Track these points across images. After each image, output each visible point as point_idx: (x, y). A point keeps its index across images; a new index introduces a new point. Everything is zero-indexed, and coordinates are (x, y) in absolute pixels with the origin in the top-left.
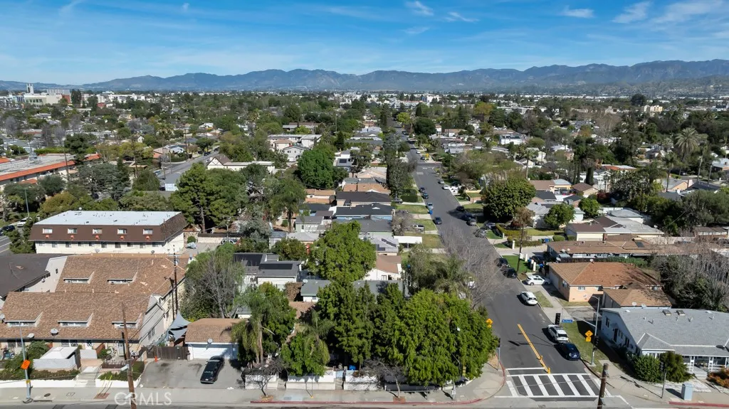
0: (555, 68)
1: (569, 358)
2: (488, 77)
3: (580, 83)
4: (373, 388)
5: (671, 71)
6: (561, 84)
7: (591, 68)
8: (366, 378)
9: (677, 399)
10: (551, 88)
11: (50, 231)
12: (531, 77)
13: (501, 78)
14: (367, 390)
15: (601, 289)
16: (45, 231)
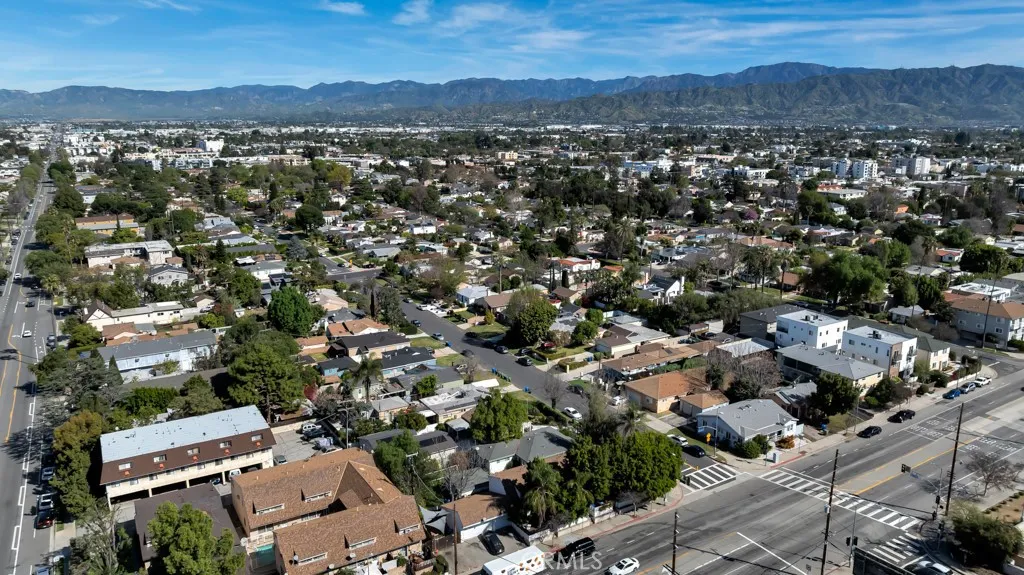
0: (349, 85)
1: (699, 456)
2: (257, 97)
3: (386, 106)
4: (612, 515)
5: (488, 91)
6: (362, 108)
7: (396, 85)
8: (607, 510)
9: (772, 464)
10: (351, 113)
11: (128, 466)
12: (319, 99)
13: (277, 99)
14: (609, 519)
15: (677, 397)
16: (121, 468)
